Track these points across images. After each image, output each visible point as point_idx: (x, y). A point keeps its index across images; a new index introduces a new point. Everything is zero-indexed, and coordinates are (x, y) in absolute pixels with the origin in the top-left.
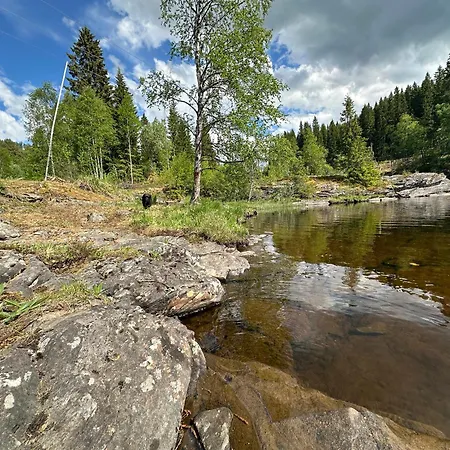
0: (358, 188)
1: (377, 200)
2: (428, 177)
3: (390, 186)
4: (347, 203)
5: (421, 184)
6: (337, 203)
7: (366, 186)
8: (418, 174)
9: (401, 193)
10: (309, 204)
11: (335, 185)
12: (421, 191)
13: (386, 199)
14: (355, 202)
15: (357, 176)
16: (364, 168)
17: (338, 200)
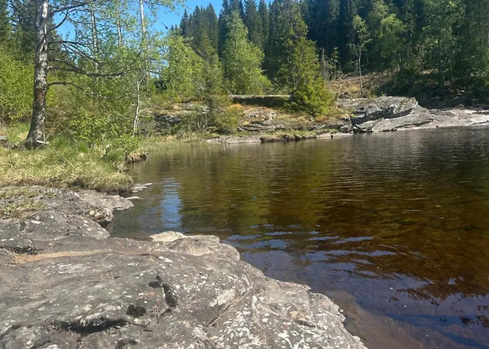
0: (302, 118)
1: (327, 136)
2: (395, 102)
3: (346, 116)
4: (286, 140)
5: (387, 114)
6: (273, 141)
7: (314, 116)
8: (384, 98)
9: (362, 126)
10: (233, 141)
11: (271, 113)
12: (387, 123)
13: (339, 135)
14: (297, 139)
15: (302, 99)
16: (311, 88)
17: (274, 137)
